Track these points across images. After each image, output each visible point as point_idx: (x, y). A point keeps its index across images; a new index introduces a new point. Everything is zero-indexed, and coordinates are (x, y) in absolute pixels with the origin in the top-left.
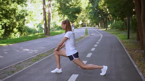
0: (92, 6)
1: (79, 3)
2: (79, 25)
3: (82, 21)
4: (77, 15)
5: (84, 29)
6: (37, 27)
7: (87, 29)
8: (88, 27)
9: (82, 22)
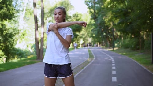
0: (94, 23)
1: (79, 19)
2: (80, 44)
3: (84, 40)
4: (77, 33)
5: (86, 50)
6: (32, 48)
7: (90, 49)
8: (90, 47)
9: (83, 42)
